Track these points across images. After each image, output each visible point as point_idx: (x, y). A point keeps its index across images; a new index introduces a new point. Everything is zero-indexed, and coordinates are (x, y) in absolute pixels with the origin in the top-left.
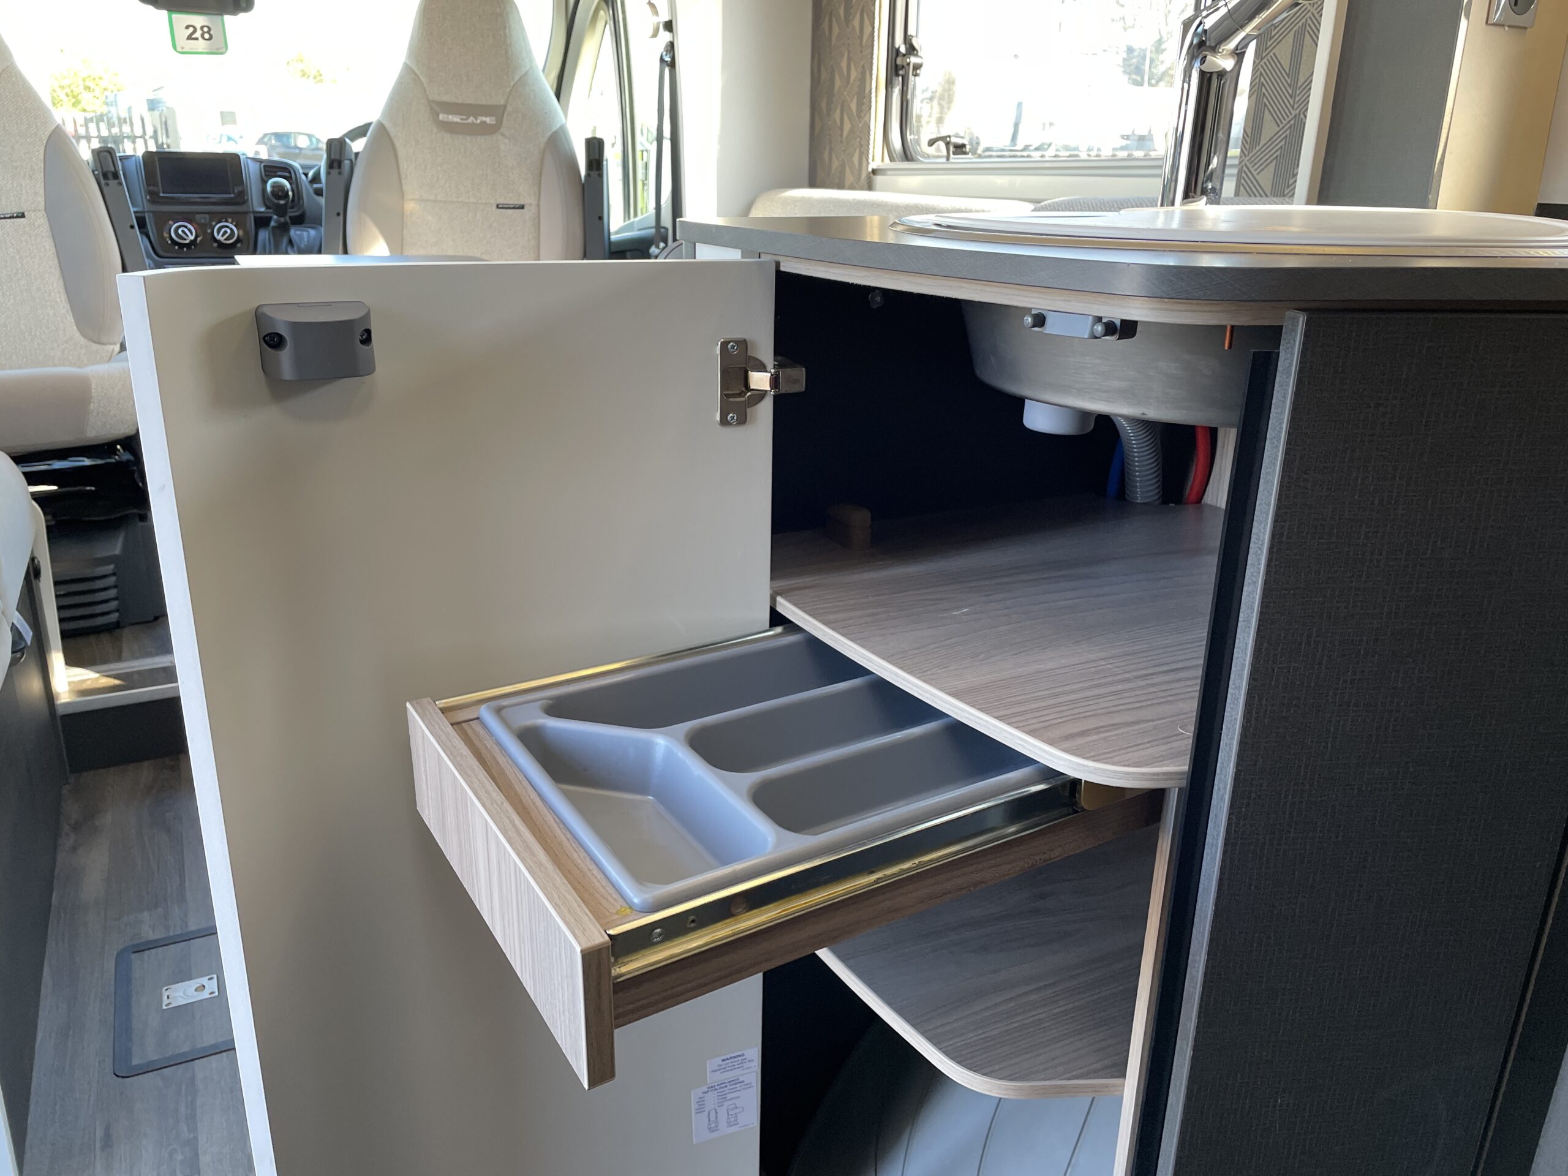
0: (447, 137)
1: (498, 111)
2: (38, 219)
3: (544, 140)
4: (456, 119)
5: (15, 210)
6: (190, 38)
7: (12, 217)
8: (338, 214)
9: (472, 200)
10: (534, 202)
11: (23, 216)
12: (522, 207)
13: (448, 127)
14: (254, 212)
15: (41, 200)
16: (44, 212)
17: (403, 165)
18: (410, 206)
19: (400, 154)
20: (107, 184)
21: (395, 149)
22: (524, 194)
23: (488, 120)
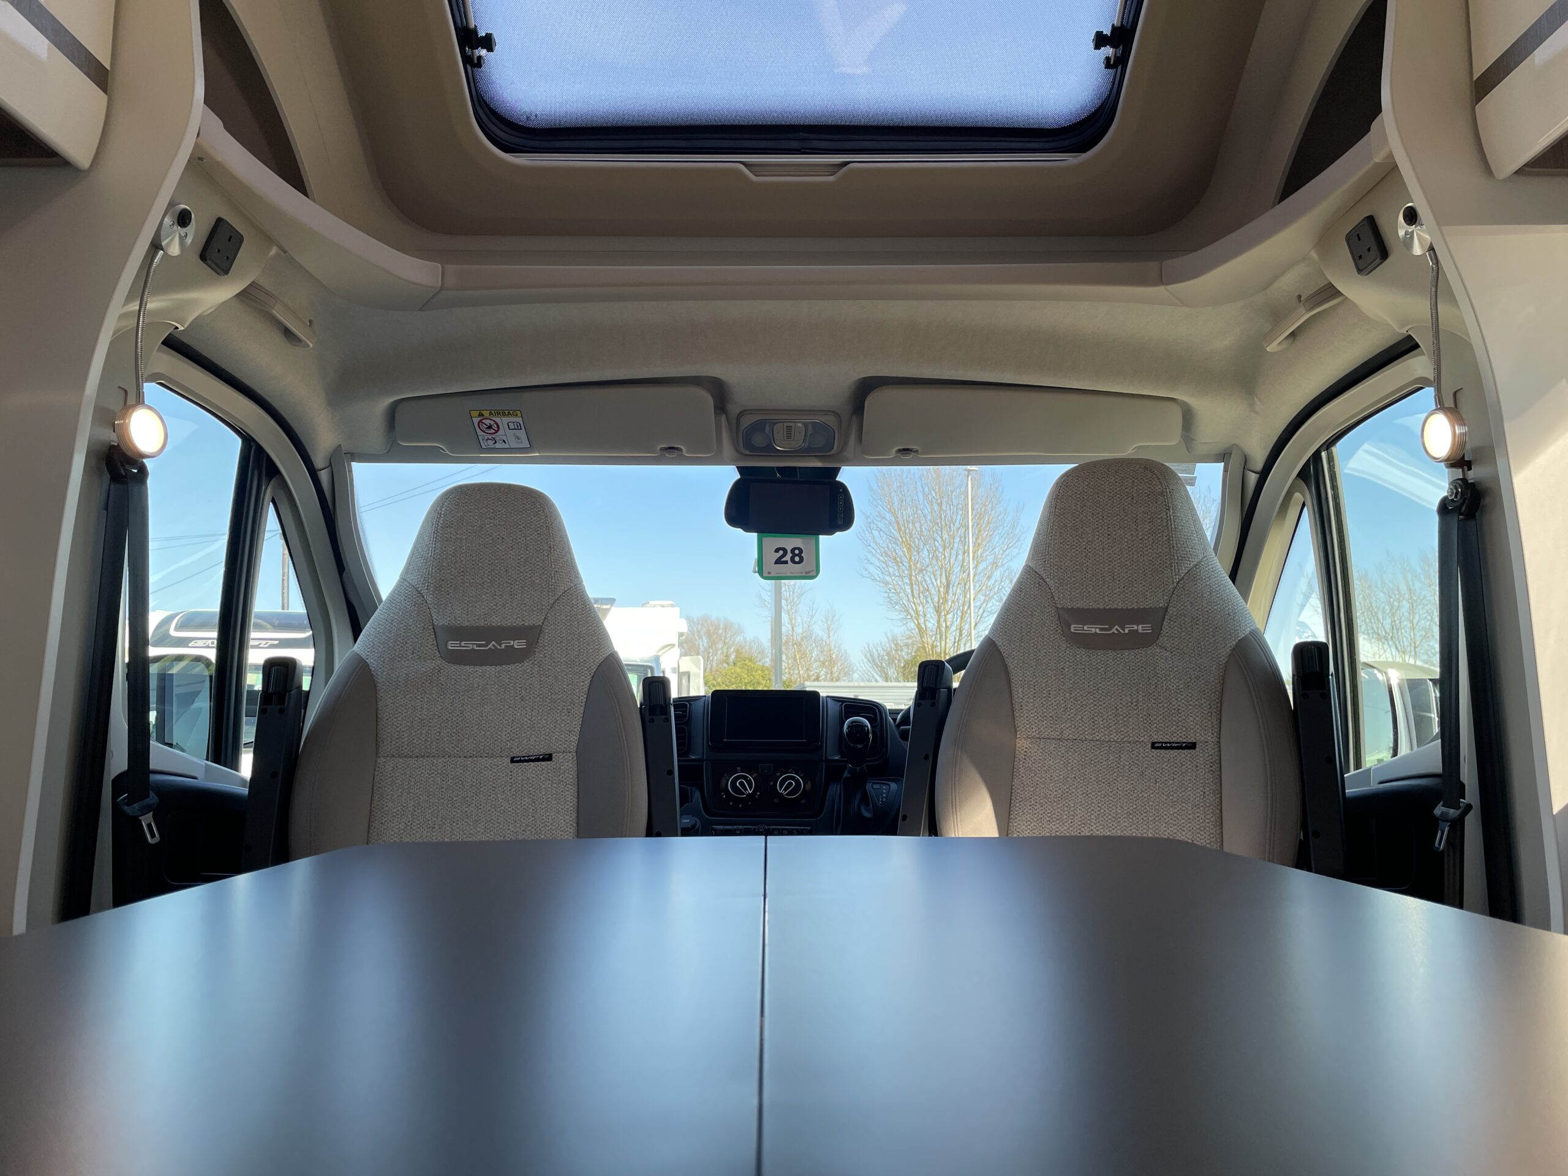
0: (1081, 654)
1: (1156, 616)
2: (566, 764)
3: (1224, 652)
4: (1095, 629)
5: (542, 750)
6: (779, 561)
7: (537, 760)
8: (926, 757)
9: (1115, 737)
10: (1211, 738)
11: (548, 758)
12: (1192, 746)
14: (828, 761)
15: (574, 738)
16: (575, 754)
17: (1018, 692)
18: (1022, 744)
19: (1014, 679)
20: (652, 721)
21: (1007, 673)
22: (1196, 727)
23: (1140, 628)
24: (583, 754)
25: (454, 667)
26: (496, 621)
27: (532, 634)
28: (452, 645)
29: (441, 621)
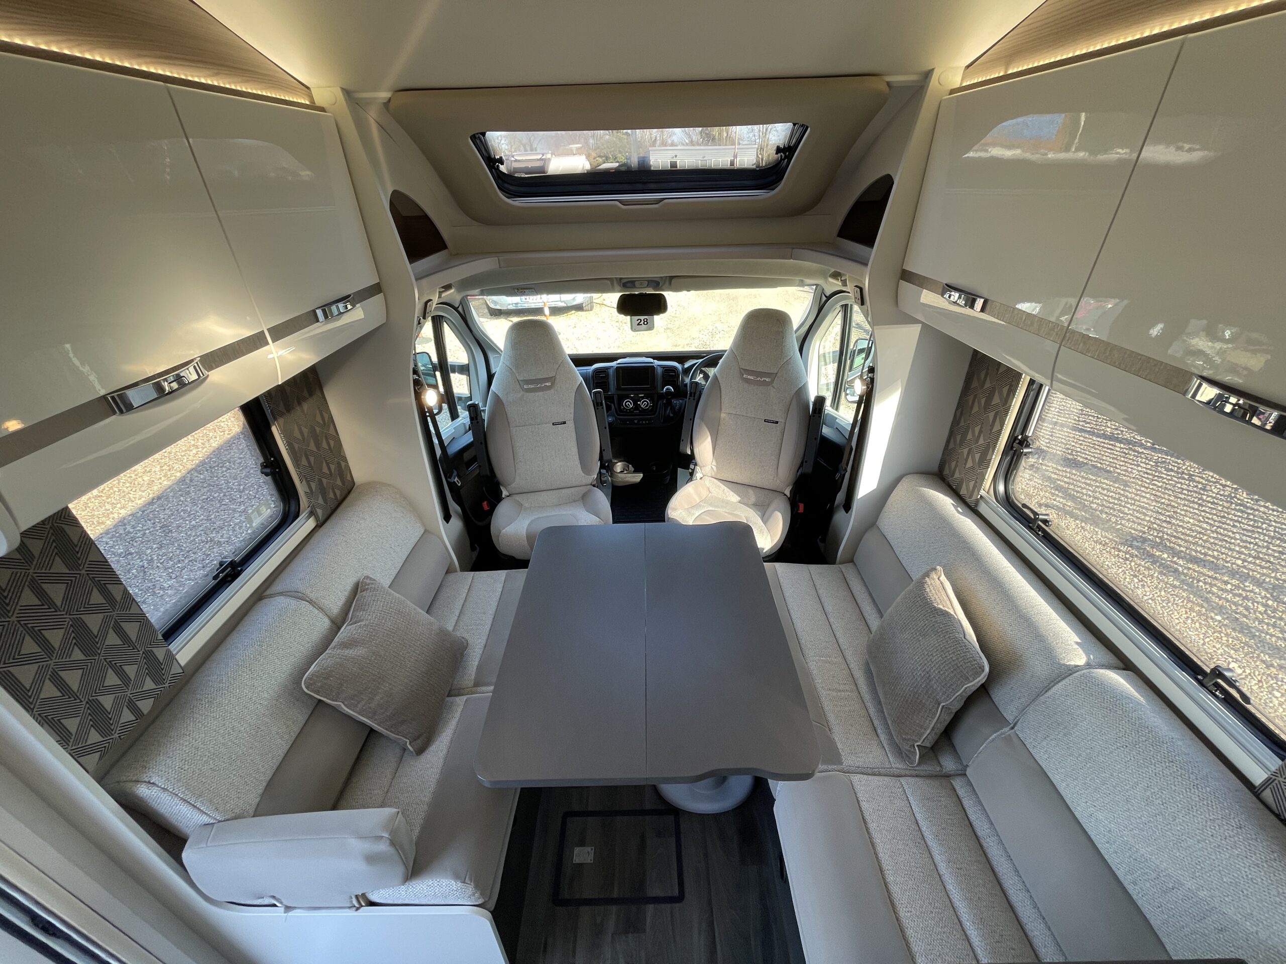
0: (746, 385)
1: (773, 376)
3: (794, 391)
4: (752, 378)
5: (562, 420)
7: (562, 424)
8: (691, 420)
9: (753, 416)
10: (783, 421)
11: (564, 423)
12: (777, 423)
13: (747, 381)
14: (658, 393)
16: (573, 421)
17: (723, 396)
18: (723, 415)
19: (722, 392)
20: (598, 409)
21: (720, 389)
22: (778, 416)
23: (767, 380)
24: (576, 420)
25: (527, 394)
26: (539, 377)
27: (552, 379)
28: (525, 387)
29: (520, 378)
